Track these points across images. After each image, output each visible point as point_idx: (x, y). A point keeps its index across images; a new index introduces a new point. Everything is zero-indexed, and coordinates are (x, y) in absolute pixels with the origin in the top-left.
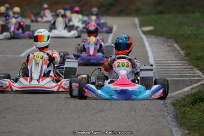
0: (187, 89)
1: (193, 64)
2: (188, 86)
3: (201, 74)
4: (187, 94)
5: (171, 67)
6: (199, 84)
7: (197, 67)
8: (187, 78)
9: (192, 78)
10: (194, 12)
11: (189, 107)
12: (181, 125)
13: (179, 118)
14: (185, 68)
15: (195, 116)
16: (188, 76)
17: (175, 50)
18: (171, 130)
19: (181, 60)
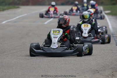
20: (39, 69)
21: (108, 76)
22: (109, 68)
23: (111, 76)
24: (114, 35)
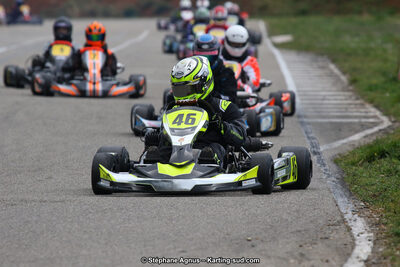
0: (356, 137)
1: (363, 97)
2: (357, 132)
3: (378, 113)
4: (357, 144)
5: (326, 102)
6: (376, 129)
7: (371, 102)
8: (356, 120)
9: (363, 120)
10: (360, 13)
11: (361, 165)
12: (351, 195)
13: (348, 184)
14: (350, 104)
15: (373, 180)
16: (356, 117)
17: (331, 74)
18: (335, 202)
19: (343, 90)
20: (50, 236)
21: (284, 259)
22: (290, 230)
23: (295, 258)
24: (305, 120)
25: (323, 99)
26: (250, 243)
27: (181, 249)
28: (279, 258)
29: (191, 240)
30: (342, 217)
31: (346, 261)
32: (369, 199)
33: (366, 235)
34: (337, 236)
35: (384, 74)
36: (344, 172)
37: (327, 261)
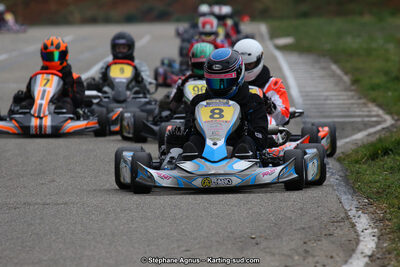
0: (359, 136)
1: (365, 96)
2: (360, 130)
3: (381, 112)
4: (360, 143)
5: (329, 102)
6: (379, 128)
7: (374, 101)
8: (359, 119)
9: (366, 119)
10: (361, 14)
11: (364, 163)
12: (355, 192)
13: (351, 181)
14: (352, 104)
15: (377, 178)
16: (359, 116)
17: (333, 75)
18: (339, 199)
19: (346, 90)
20: (54, 238)
21: (289, 256)
22: (294, 227)
23: (299, 255)
24: (308, 120)
25: (325, 100)
26: (254, 241)
27: (184, 248)
28: (283, 255)
29: (195, 239)
30: (346, 213)
31: (350, 256)
32: (372, 196)
33: (370, 231)
34: (341, 233)
35: (386, 73)
36: (347, 170)
37: (332, 257)
